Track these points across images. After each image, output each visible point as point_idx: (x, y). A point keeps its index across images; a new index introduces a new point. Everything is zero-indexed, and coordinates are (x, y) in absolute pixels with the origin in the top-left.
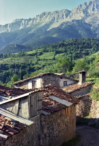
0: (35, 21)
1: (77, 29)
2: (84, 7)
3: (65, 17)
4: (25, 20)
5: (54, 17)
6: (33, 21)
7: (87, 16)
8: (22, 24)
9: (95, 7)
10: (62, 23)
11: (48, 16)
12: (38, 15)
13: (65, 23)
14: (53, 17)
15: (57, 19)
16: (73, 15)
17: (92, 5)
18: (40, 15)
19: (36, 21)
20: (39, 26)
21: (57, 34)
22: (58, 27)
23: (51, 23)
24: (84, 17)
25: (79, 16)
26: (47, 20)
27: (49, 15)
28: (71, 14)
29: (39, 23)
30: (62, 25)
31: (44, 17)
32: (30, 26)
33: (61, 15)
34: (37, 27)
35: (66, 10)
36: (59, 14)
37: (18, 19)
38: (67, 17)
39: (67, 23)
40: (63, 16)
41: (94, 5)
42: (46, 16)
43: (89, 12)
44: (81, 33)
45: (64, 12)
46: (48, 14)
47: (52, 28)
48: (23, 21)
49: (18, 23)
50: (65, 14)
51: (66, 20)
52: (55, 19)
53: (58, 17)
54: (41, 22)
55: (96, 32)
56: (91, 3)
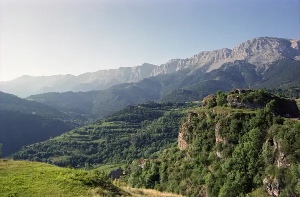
1: (240, 70)
2: (247, 46)
3: (225, 57)
4: (182, 60)
5: (214, 58)
6: (191, 61)
7: (251, 56)
8: (179, 65)
9: (260, 46)
10: (223, 63)
12: (196, 55)
13: (226, 64)
15: (217, 59)
16: (235, 54)
17: (256, 43)
18: (199, 55)
19: (194, 62)
20: (198, 68)
21: (220, 77)
22: (219, 69)
23: (211, 63)
24: (247, 57)
25: (241, 56)
26: (206, 60)
28: (232, 54)
29: (197, 63)
30: (223, 66)
31: (202, 57)
32: (188, 67)
33: (221, 55)
34: (195, 68)
35: (227, 49)
36: (218, 53)
37: (174, 59)
38: (227, 57)
39: (228, 65)
40: (223, 55)
41: (258, 44)
42: (205, 56)
43: (253, 51)
44: (245, 75)
45: (225, 52)
46: (207, 54)
47: (212, 70)
48: (180, 62)
49: (174, 63)
50: (225, 54)
51: (227, 60)
52: (214, 59)
53: (218, 57)
54: (199, 62)
55: (262, 74)
56: (255, 41)
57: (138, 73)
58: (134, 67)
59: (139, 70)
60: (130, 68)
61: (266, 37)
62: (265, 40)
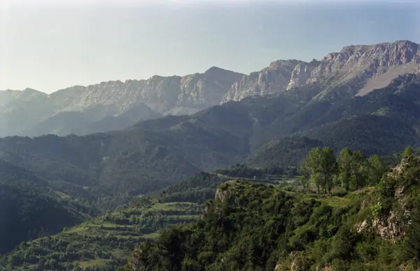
0: (327, 69)
3: (403, 60)
4: (303, 64)
5: (377, 61)
6: (323, 68)
8: (295, 76)
10: (398, 77)
11: (359, 57)
12: (337, 54)
13: (404, 78)
14: (374, 60)
15: (385, 64)
18: (342, 54)
19: (330, 69)
20: (339, 83)
21: (387, 108)
22: (387, 89)
23: (369, 74)
26: (356, 68)
27: (364, 55)
29: (337, 73)
30: (397, 82)
31: (350, 58)
32: (314, 80)
33: (395, 57)
34: (332, 83)
35: (408, 42)
36: (388, 51)
37: (284, 61)
38: (409, 60)
39: (410, 79)
40: (399, 57)
42: (357, 56)
45: (402, 48)
46: (362, 52)
47: (371, 90)
48: (297, 68)
49: (282, 70)
50: (404, 54)
51: (406, 69)
52: (378, 65)
53: (387, 60)
54: (343, 70)
57: (197, 90)
58: (186, 77)
59: (200, 85)
60: (177, 79)
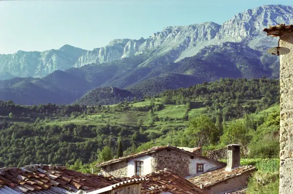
0: (151, 44)
1: (232, 60)
2: (247, 18)
3: (209, 36)
4: (133, 42)
5: (189, 38)
6: (148, 44)
7: (253, 35)
8: (127, 50)
9: (269, 19)
10: (204, 47)
11: (176, 35)
12: (158, 33)
13: (209, 48)
14: (187, 37)
15: (195, 40)
16: (226, 32)
17: (263, 14)
18: (162, 33)
19: (153, 45)
20: (159, 54)
21: (194, 70)
23: (183, 47)
24: (247, 38)
25: (237, 35)
26: (174, 42)
27: (179, 33)
28: (221, 31)
29: (158, 47)
30: (204, 51)
31: (169, 36)
32: (142, 52)
33: (202, 34)
34: (154, 54)
35: (213, 23)
36: (197, 30)
37: (120, 40)
38: (213, 37)
39: (213, 49)
40: (205, 34)
41: (266, 15)
42: (174, 34)
43: (257, 27)
44: (241, 68)
45: (208, 28)
46: (178, 31)
47: (183, 58)
48: (129, 44)
49: (118, 47)
50: (209, 32)
51: (211, 42)
52: (189, 41)
53: (197, 37)
54: (163, 45)
55: (270, 67)
56: (260, 10)
57: (52, 62)
58: (44, 52)
59: (54, 58)
60: (38, 54)
61: (280, 6)
62: (277, 10)
